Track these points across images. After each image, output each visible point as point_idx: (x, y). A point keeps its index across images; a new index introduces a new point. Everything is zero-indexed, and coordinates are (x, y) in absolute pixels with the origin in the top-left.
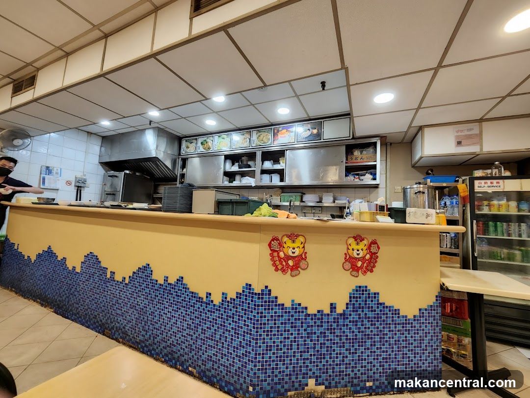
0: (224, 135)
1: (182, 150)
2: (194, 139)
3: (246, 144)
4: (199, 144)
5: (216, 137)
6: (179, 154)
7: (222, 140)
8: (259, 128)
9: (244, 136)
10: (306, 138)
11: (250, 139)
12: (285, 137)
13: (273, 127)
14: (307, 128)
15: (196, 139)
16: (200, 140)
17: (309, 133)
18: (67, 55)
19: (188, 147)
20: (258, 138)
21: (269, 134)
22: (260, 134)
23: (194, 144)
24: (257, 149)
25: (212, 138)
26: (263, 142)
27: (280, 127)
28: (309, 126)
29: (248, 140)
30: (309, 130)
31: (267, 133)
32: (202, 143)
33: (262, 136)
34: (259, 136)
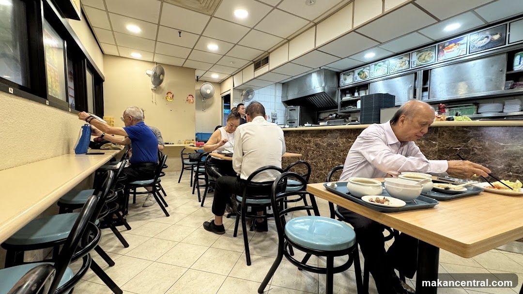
0: (380, 63)
1: (341, 82)
2: (351, 72)
3: (405, 67)
4: (356, 75)
5: (372, 66)
6: (339, 86)
7: (379, 67)
8: (419, 49)
9: (402, 60)
10: (482, 47)
11: (409, 62)
12: (453, 51)
13: (437, 44)
14: (485, 36)
15: (353, 71)
16: (357, 71)
17: (486, 41)
18: (289, 41)
19: (345, 79)
20: (418, 59)
21: (432, 52)
22: (421, 54)
23: (351, 76)
24: (418, 70)
25: (368, 68)
26: (424, 61)
27: (446, 43)
28: (488, 33)
29: (407, 63)
30: (487, 37)
31: (429, 52)
32: (359, 74)
33: (423, 57)
34: (420, 56)
